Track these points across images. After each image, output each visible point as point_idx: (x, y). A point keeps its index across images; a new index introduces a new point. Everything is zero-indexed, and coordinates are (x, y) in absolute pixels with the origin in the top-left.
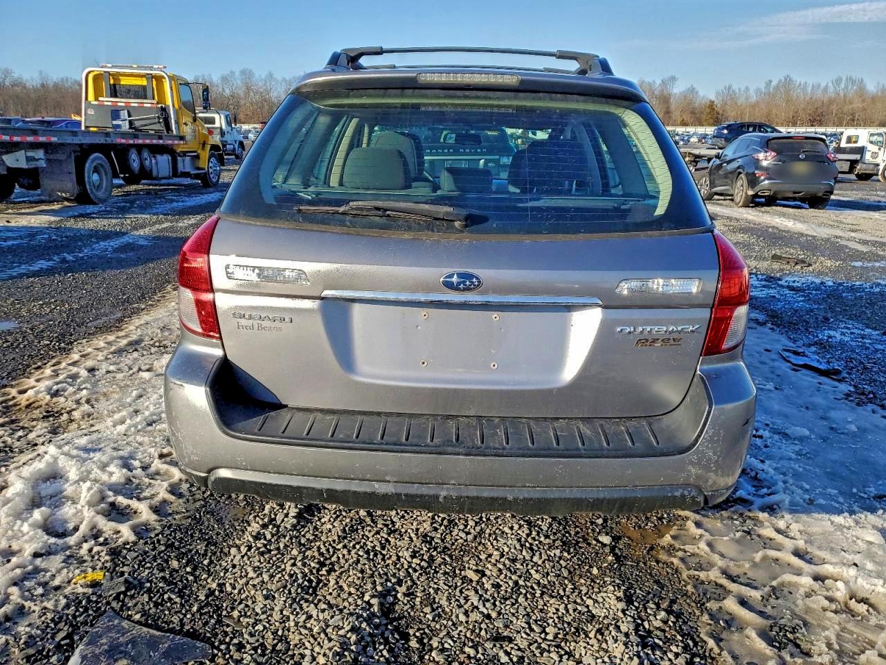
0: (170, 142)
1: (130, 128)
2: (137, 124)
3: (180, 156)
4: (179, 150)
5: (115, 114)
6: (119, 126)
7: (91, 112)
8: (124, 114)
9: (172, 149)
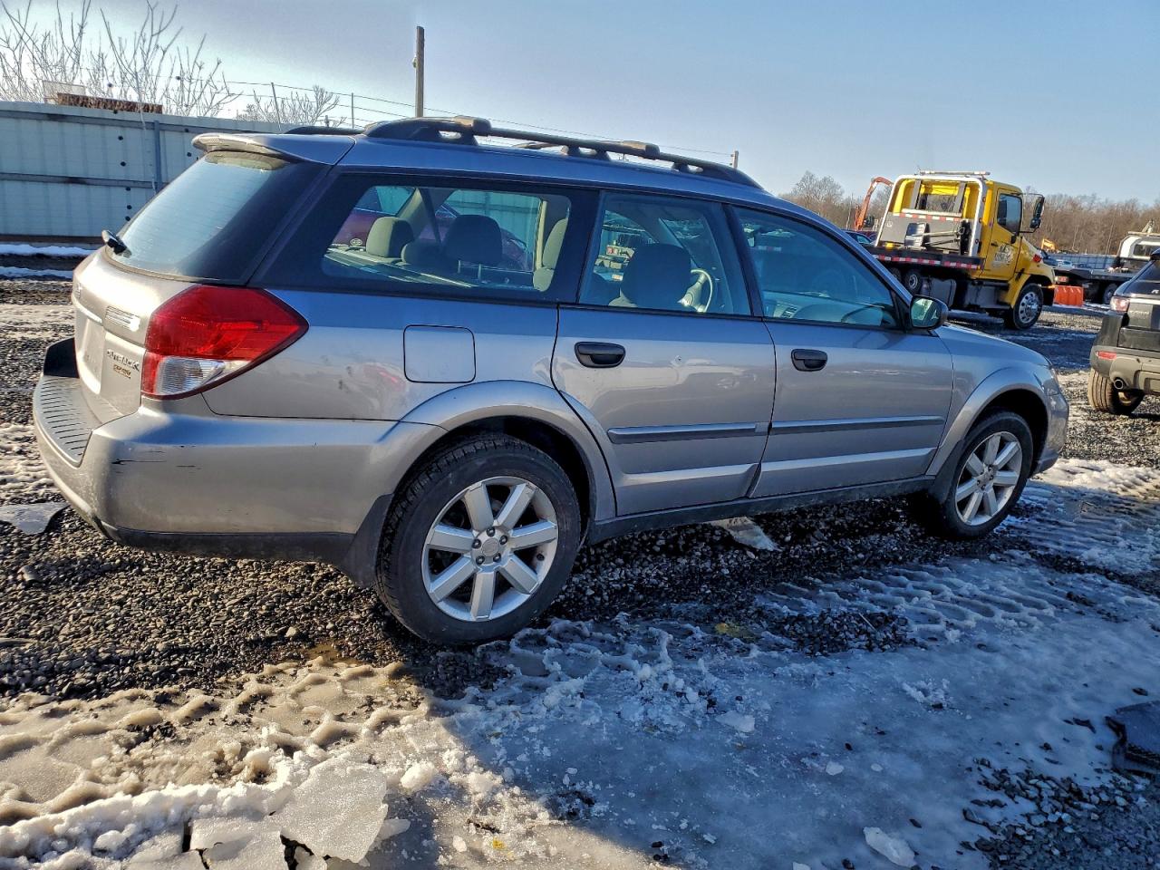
0: (964, 265)
1: (923, 245)
2: (932, 241)
3: (974, 284)
4: (975, 276)
5: (912, 229)
6: (911, 243)
7: (890, 225)
8: (921, 230)
9: (967, 274)
